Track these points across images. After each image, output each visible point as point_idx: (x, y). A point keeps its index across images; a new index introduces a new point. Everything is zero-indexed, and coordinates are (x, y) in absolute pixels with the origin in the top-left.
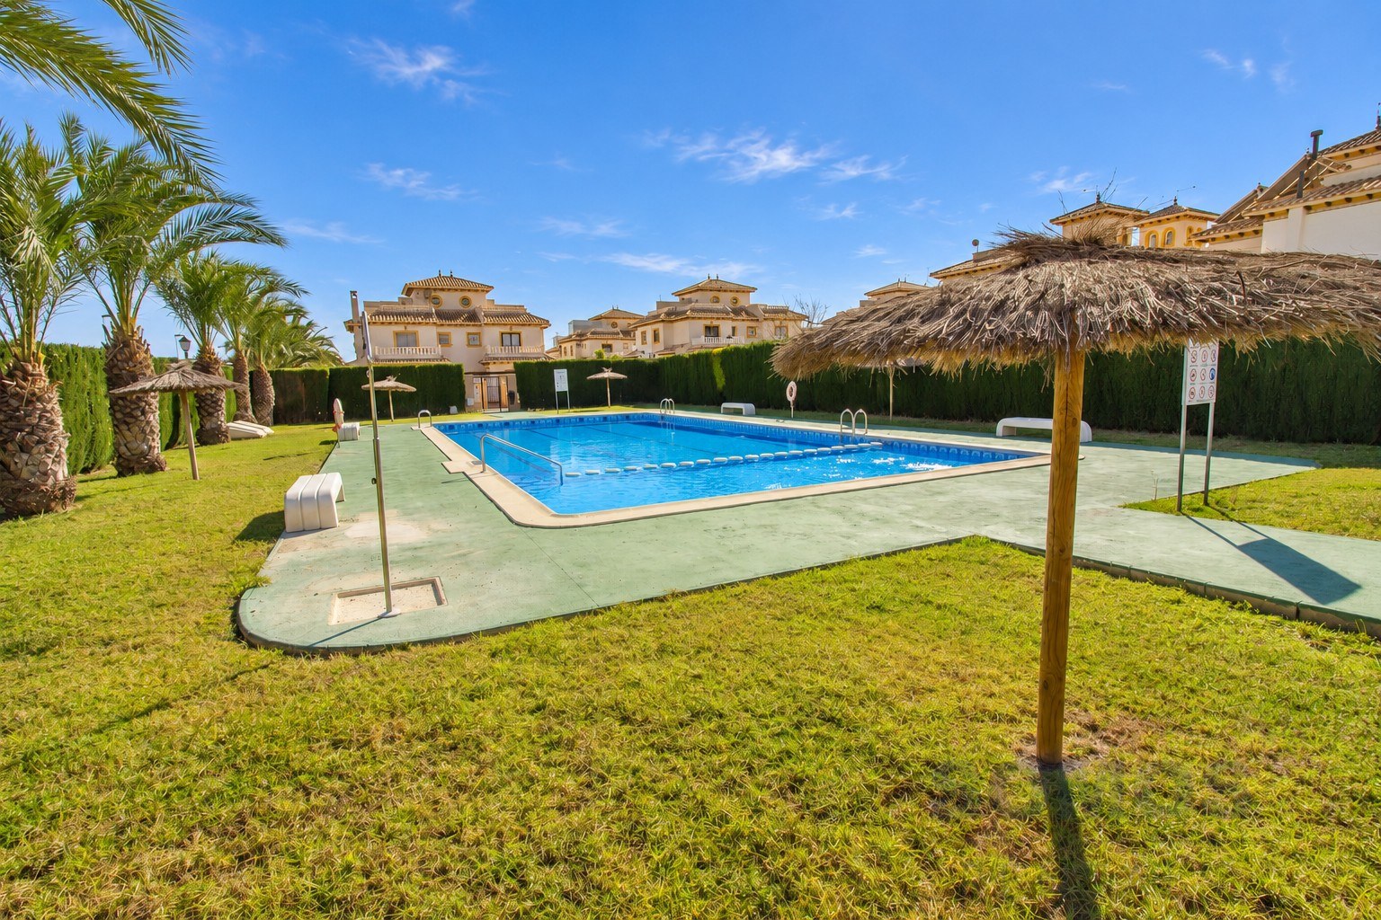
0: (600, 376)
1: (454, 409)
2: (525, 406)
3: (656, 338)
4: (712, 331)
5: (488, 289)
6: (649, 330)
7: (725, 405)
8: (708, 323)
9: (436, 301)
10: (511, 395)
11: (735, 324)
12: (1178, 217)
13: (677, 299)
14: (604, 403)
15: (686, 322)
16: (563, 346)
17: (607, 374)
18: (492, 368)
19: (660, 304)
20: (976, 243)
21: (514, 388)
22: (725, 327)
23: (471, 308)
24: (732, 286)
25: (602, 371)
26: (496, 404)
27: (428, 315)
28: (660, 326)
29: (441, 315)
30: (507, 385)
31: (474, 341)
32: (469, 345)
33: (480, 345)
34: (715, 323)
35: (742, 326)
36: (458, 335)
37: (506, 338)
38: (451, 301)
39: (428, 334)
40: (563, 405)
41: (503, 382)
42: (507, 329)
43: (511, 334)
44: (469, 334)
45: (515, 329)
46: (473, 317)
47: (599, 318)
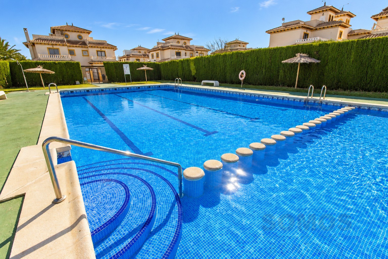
0: (142, 68)
1: (78, 82)
2: (111, 81)
3: (157, 56)
4: (178, 54)
5: (89, 32)
6: (155, 53)
7: (203, 82)
8: (177, 51)
9: (67, 36)
10: (103, 77)
11: (186, 52)
12: (344, 15)
13: (164, 42)
14: (144, 80)
15: (169, 50)
16: (122, 59)
17: (145, 68)
18: (94, 65)
19: (158, 43)
20: (283, 19)
21: (105, 73)
22: (183, 52)
23: (82, 40)
24: (184, 38)
25: (143, 66)
26: (97, 80)
27: (62, 41)
28: (159, 52)
29: (69, 42)
30: (102, 72)
31: (86, 54)
32: (83, 55)
33: (88, 56)
34: (180, 51)
35: (188, 53)
36: (78, 50)
37: (99, 53)
38: (73, 36)
39: (64, 50)
40: (128, 81)
41: (100, 71)
42: (99, 49)
43: (101, 51)
44: (83, 51)
45: (103, 50)
46: (84, 44)
47: (134, 49)
